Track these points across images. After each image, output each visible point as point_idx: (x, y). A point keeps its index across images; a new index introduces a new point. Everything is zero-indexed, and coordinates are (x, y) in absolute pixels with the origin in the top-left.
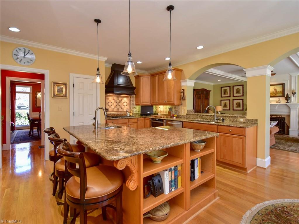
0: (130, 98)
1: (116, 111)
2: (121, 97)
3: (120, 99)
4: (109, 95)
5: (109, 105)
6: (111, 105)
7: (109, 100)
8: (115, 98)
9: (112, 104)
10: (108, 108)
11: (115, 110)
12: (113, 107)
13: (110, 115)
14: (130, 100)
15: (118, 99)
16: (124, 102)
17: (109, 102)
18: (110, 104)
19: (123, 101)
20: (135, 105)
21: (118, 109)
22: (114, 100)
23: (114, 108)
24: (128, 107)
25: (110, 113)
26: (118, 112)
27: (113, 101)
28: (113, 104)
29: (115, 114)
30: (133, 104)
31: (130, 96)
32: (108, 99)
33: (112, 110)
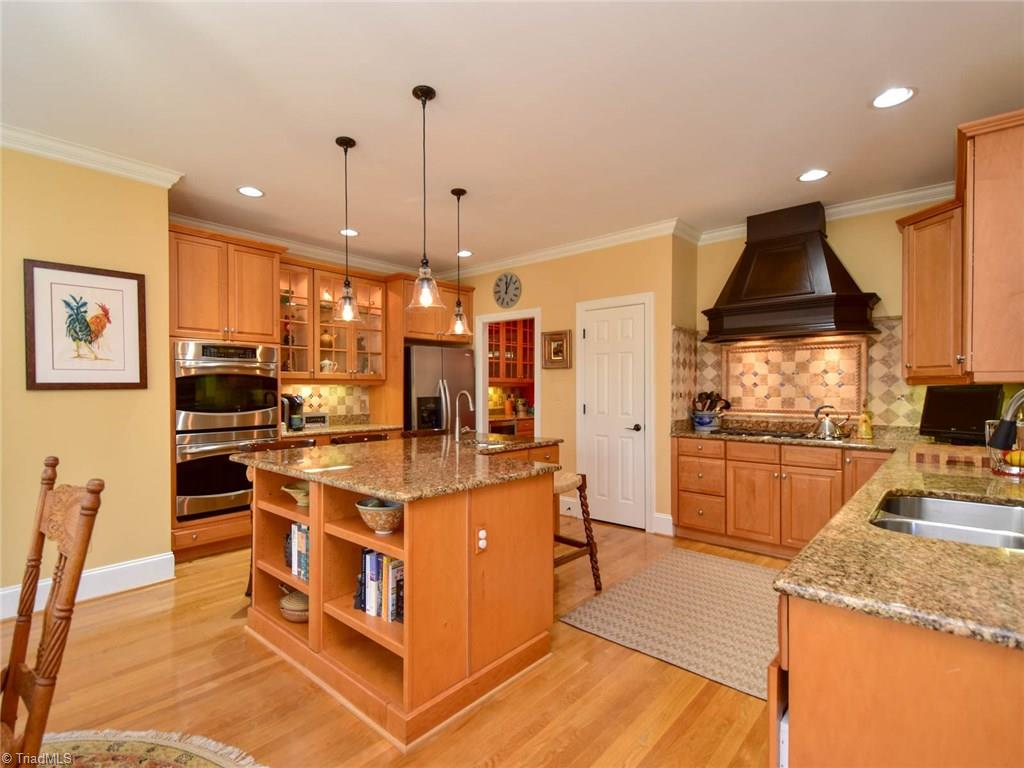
0: (864, 346)
1: (781, 409)
2: (805, 347)
3: (802, 355)
4: (742, 344)
5: (743, 385)
6: (755, 385)
7: (744, 366)
8: (775, 356)
9: (756, 380)
10: (740, 395)
11: (774, 403)
12: (761, 391)
13: (748, 422)
14: (864, 360)
15: (792, 360)
16: (823, 368)
17: (742, 374)
18: (748, 380)
19: (817, 366)
20: (902, 382)
21: (788, 402)
22: (767, 362)
23: (767, 397)
24: (849, 391)
25: (750, 417)
26: (788, 412)
27: (762, 369)
28: (764, 379)
29: (771, 420)
30: (890, 379)
31: (865, 339)
32: (740, 360)
33: (756, 405)
